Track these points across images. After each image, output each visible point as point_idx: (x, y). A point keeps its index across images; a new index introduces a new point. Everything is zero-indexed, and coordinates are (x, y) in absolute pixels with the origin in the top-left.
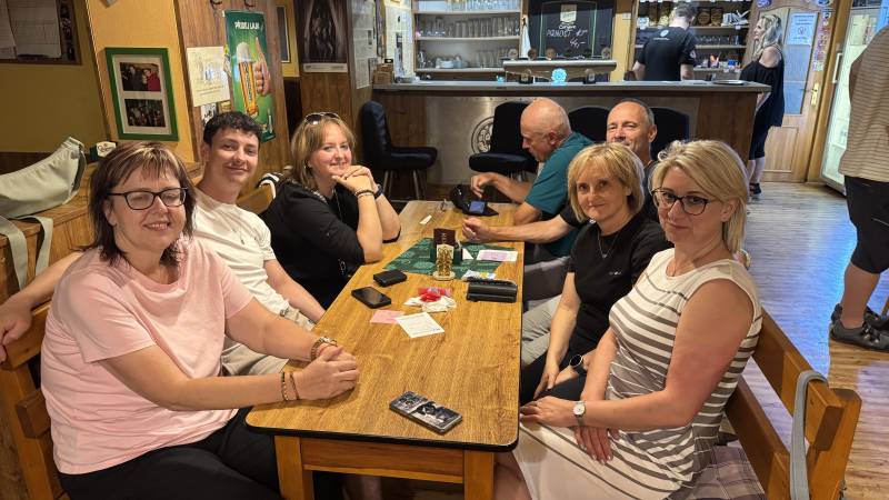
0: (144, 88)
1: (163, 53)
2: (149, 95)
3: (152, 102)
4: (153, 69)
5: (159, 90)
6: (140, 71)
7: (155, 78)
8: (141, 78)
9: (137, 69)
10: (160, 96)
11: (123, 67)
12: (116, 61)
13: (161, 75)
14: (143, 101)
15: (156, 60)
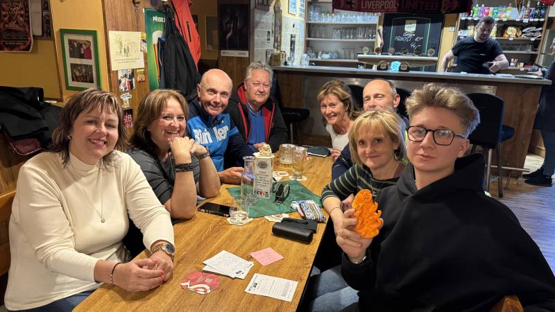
0: (82, 57)
1: (94, 33)
2: (85, 62)
3: (86, 66)
4: (88, 44)
5: (91, 58)
6: (80, 45)
7: (88, 49)
8: (80, 50)
9: (78, 44)
10: (91, 62)
11: (71, 42)
12: (67, 38)
13: (92, 48)
14: (81, 65)
15: (90, 38)
